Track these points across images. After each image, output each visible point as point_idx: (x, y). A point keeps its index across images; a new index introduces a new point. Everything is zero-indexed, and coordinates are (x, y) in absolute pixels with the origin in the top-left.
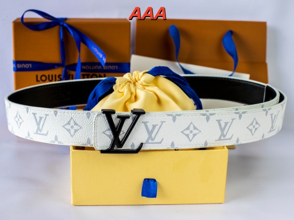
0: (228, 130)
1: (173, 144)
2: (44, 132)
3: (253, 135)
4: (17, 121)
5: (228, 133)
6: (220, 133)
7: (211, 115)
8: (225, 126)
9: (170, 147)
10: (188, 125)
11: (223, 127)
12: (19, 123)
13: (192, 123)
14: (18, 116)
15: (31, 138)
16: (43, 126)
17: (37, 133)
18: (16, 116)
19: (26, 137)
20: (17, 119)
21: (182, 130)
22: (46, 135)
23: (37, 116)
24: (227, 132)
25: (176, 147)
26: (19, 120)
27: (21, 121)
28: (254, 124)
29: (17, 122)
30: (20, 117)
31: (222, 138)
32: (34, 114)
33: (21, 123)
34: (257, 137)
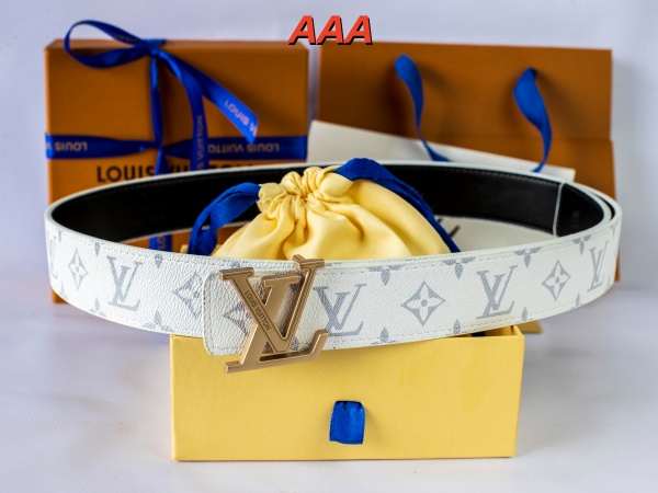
2: (130, 301)
3: (556, 298)
5: (504, 298)
8: (497, 285)
10: (417, 288)
12: (78, 277)
13: (424, 283)
15: (101, 314)
16: (128, 289)
17: (114, 303)
19: (92, 310)
22: (135, 308)
23: (116, 263)
24: (501, 297)
27: (82, 271)
28: (557, 274)
29: (74, 274)
32: (111, 259)
34: (565, 304)
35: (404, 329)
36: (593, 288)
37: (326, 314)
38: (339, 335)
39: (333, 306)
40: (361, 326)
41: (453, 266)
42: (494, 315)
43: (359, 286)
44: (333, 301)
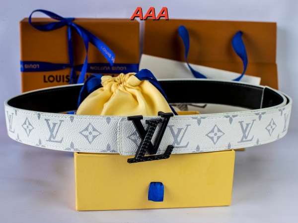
1: (198, 148)
3: (270, 135)
6: (242, 135)
7: (234, 116)
8: (247, 128)
9: (195, 150)
11: (244, 129)
13: (216, 125)
21: (207, 133)
24: (249, 133)
25: (201, 150)
35: (206, 145)
36: (284, 131)
37: (173, 137)
38: (178, 147)
39: (176, 134)
40: (188, 143)
41: (229, 118)
42: (245, 141)
43: (188, 126)
44: (176, 132)
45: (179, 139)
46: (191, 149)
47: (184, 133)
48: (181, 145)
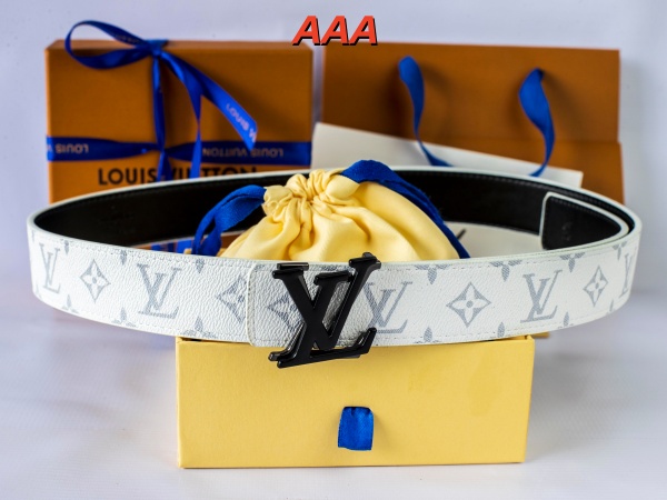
0: (548, 296)
1: (428, 334)
4: (91, 282)
7: (512, 263)
11: (537, 290)
14: (94, 272)
18: (89, 272)
20: (88, 279)
26: (95, 280)
30: (100, 274)
31: (536, 315)
33: (101, 289)
45: (384, 314)
46: (412, 336)
47: (396, 302)
48: (390, 326)
